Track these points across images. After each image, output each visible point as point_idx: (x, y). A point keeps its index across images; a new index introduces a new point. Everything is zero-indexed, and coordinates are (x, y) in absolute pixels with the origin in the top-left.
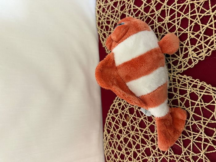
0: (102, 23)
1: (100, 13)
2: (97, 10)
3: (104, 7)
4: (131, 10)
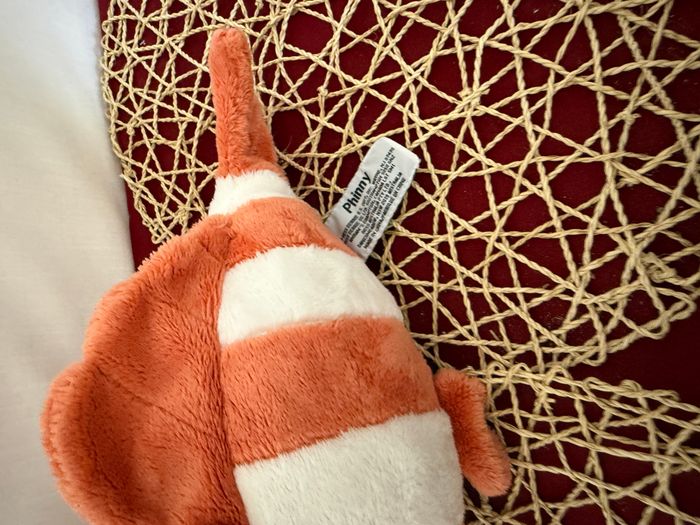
0: (138, 136)
1: (121, 90)
2: (107, 79)
3: (139, 59)
4: (274, 67)
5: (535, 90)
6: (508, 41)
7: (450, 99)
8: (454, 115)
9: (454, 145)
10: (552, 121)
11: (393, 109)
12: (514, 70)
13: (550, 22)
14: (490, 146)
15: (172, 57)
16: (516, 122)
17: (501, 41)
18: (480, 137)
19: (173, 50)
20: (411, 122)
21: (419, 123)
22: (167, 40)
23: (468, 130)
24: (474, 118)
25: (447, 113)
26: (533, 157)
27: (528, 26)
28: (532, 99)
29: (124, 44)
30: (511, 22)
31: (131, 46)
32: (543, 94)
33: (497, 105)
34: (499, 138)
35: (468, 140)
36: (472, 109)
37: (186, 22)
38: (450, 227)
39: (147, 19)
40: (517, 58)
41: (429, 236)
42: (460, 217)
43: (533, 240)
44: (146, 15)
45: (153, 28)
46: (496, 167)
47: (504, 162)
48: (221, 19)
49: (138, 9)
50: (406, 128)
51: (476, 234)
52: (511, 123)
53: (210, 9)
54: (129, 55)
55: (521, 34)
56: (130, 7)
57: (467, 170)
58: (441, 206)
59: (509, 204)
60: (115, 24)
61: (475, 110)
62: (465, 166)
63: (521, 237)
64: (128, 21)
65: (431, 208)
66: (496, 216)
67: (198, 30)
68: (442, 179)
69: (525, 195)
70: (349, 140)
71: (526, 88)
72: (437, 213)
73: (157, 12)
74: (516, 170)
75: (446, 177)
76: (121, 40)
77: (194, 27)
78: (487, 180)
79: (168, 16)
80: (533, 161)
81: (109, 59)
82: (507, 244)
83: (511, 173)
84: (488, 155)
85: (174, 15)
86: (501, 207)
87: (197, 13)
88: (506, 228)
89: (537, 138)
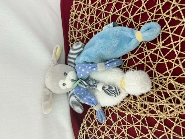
5: (176, 42)
6: (168, 31)
7: (155, 45)
8: (156, 49)
9: (157, 56)
10: (181, 49)
11: (140, 47)
12: (170, 37)
13: (178, 26)
14: (166, 55)
15: (85, 39)
16: (172, 49)
17: (166, 31)
18: (163, 53)
19: (85, 37)
20: (145, 51)
21: (147, 51)
22: (84, 35)
23: (160, 52)
24: (161, 49)
25: (154, 48)
26: (177, 58)
27: (172, 27)
28: (175, 44)
29: (74, 37)
30: (168, 26)
31: (75, 37)
32: (178, 43)
33: (167, 46)
34: (168, 53)
35: (160, 54)
36: (160, 47)
37: (88, 30)
38: (157, 75)
39: (79, 30)
40: (170, 35)
41: (152, 78)
42: (160, 73)
43: (179, 78)
44: (78, 29)
45: (80, 32)
46: (168, 61)
47: (170, 60)
48: (96, 29)
49: (76, 28)
50: (144, 52)
51: (164, 77)
52: (170, 50)
53: (93, 27)
54: (75, 39)
55: (171, 29)
56: (74, 28)
57: (160, 62)
58: (154, 70)
59: (172, 69)
60: (71, 32)
61: (161, 47)
62: (160, 61)
63: (176, 77)
64: (74, 31)
65: (152, 71)
66: (169, 72)
67: (91, 32)
68: (154, 64)
69: (176, 67)
70: (130, 56)
71: (174, 41)
72: (153, 72)
73: (81, 28)
74: (173, 61)
75: (155, 63)
76: (73, 35)
77: (90, 31)
78: (166, 64)
79: (83, 29)
80: (177, 59)
81: (70, 40)
82: (172, 79)
83: (172, 62)
84: (165, 58)
85: (85, 29)
86: (169, 70)
87: (90, 28)
88: (172, 75)
89: (177, 53)
